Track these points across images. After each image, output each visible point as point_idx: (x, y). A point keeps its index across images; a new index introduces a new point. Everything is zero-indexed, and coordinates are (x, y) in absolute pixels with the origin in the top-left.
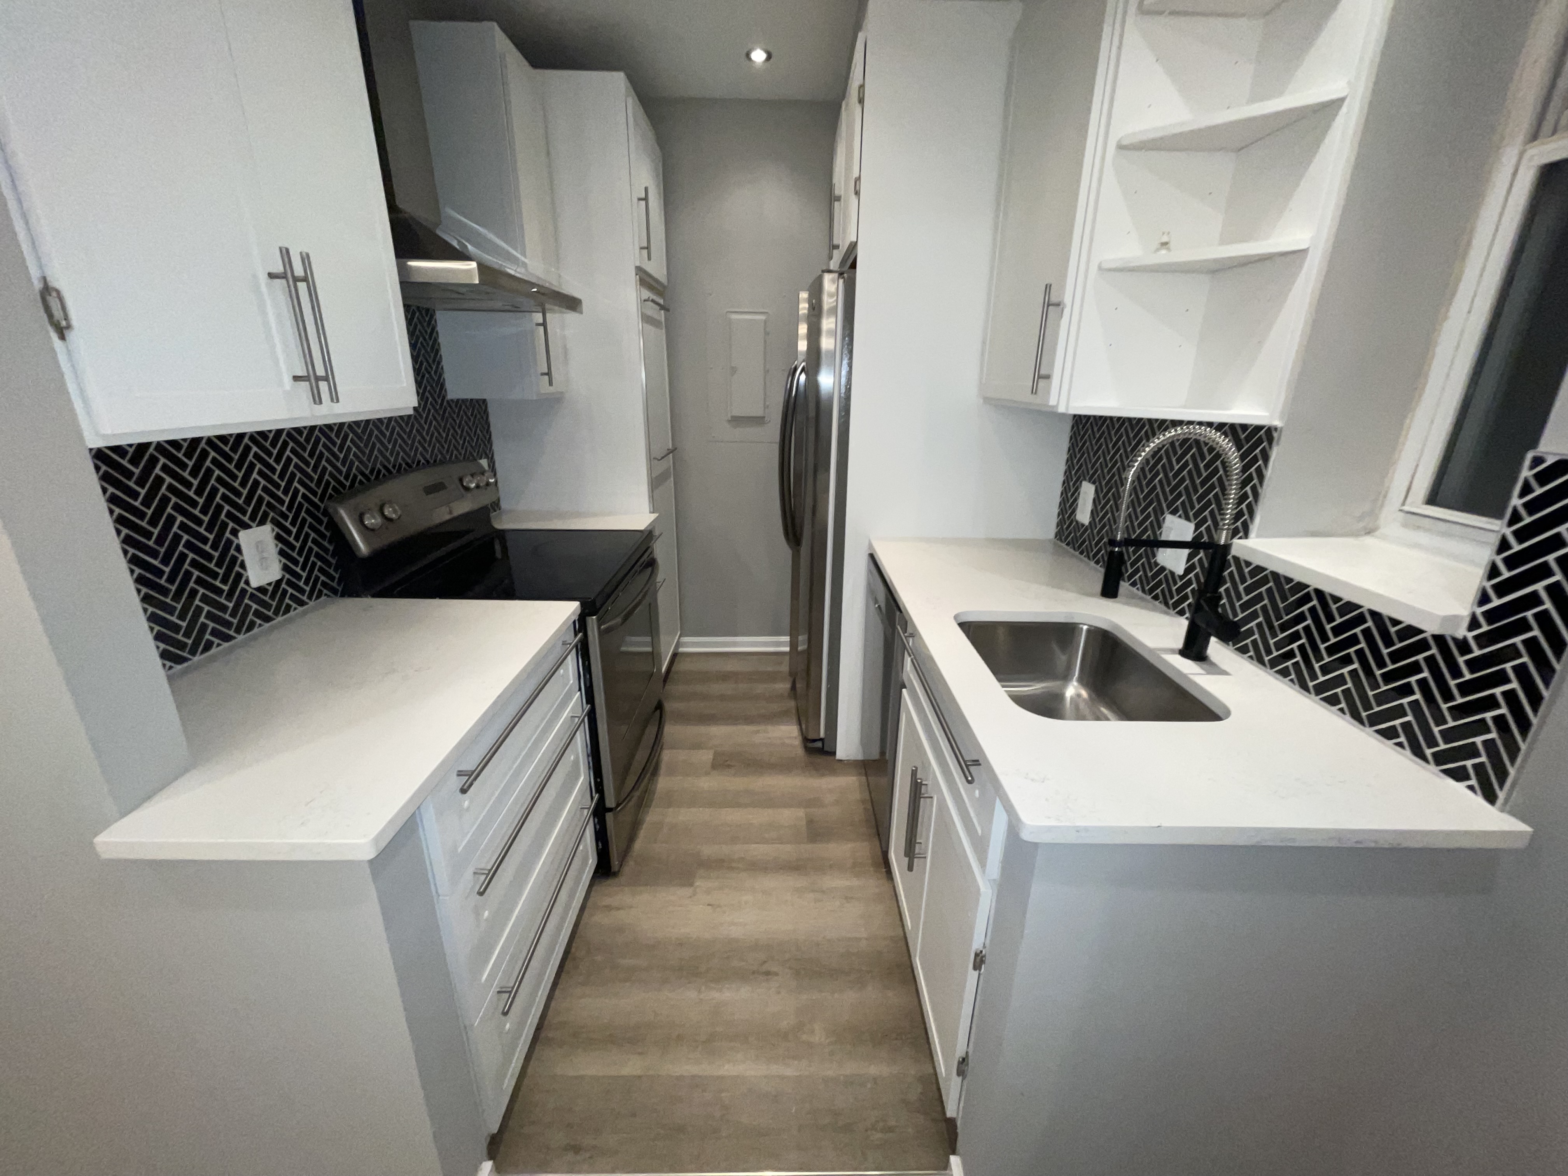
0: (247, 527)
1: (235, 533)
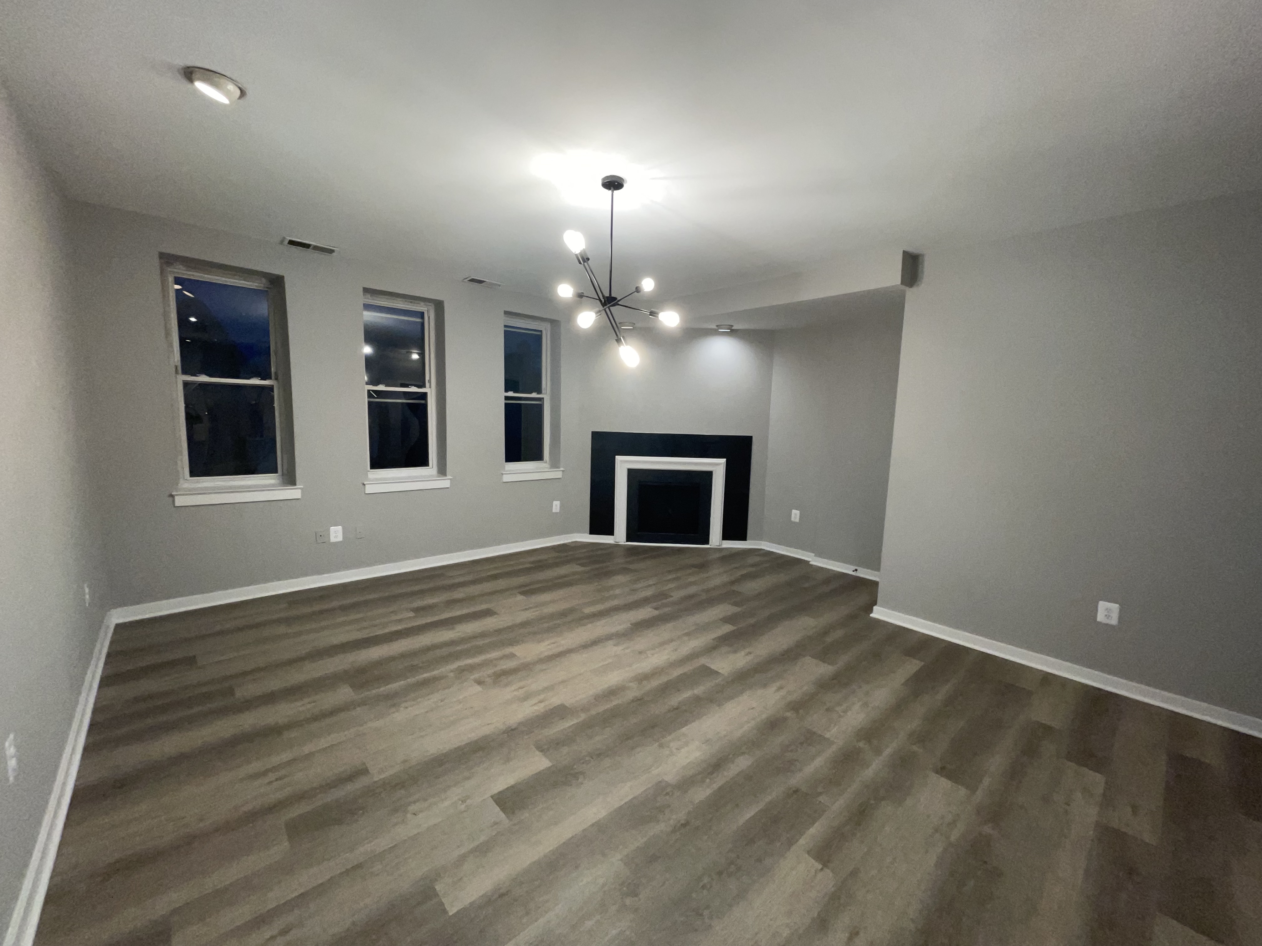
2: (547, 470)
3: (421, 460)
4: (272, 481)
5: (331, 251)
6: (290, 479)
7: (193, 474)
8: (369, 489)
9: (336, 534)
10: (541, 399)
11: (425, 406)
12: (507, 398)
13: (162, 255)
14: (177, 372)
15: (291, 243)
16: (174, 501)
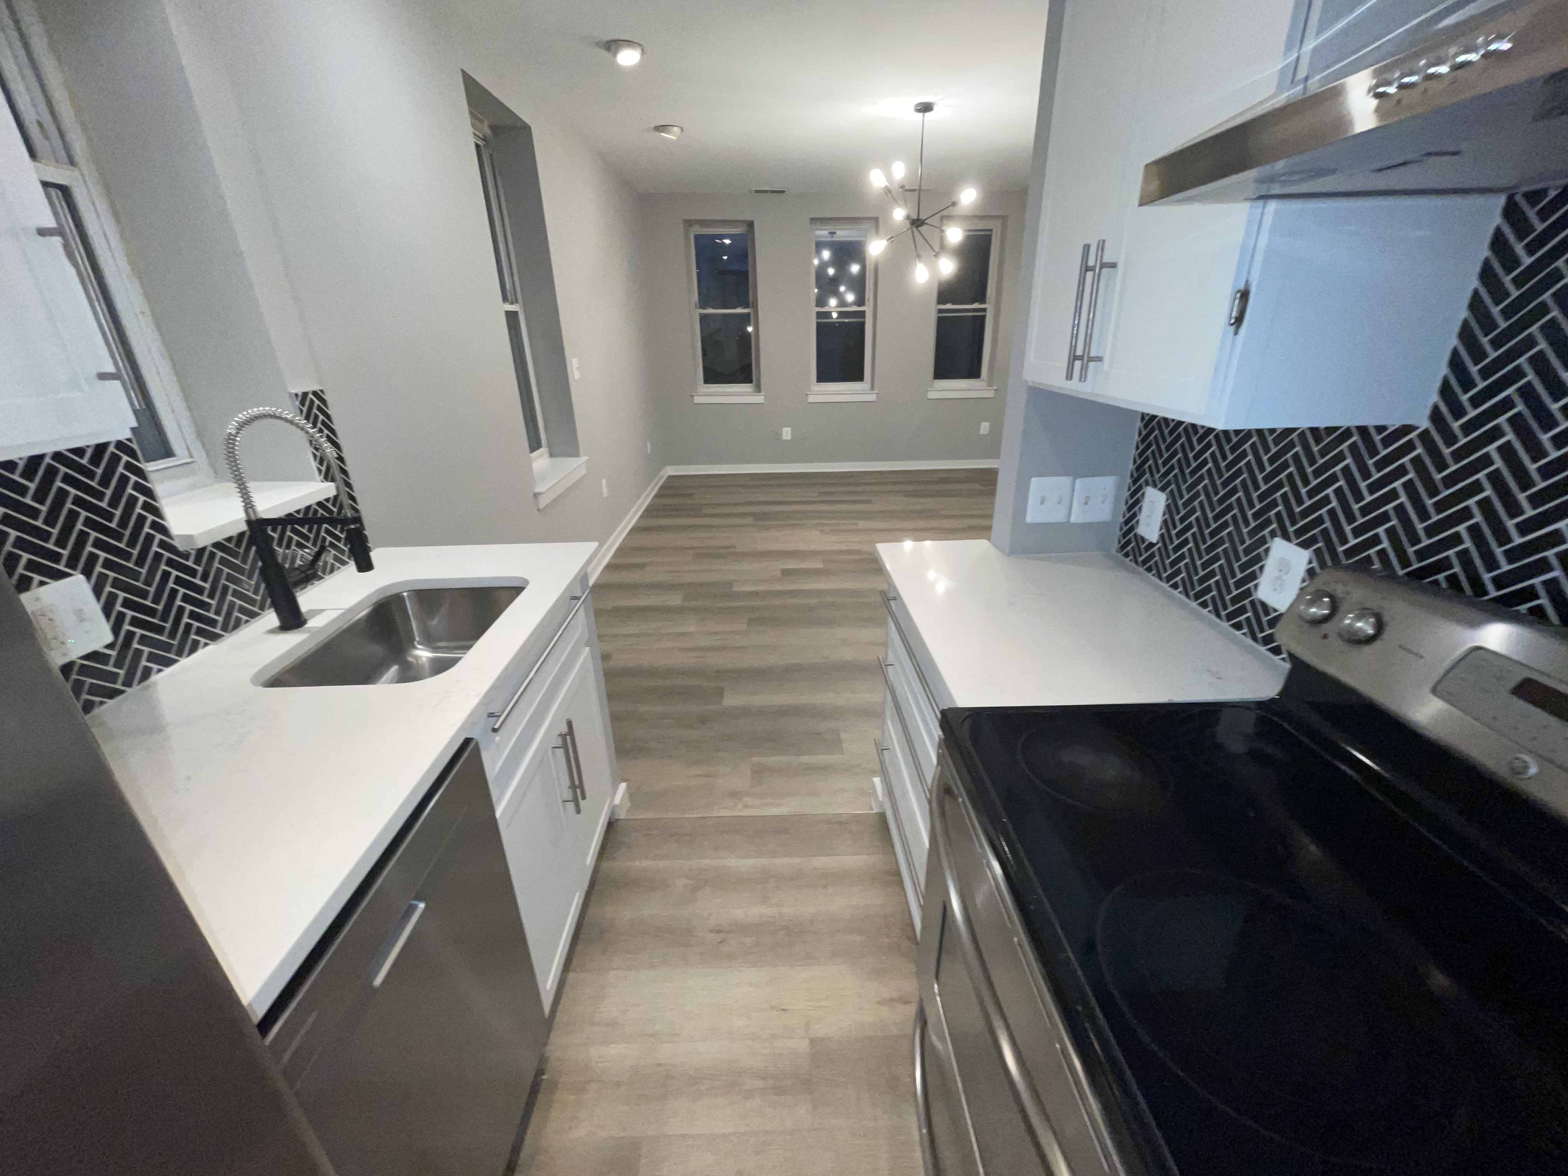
0: (1286, 537)
1: (1273, 534)
2: (983, 388)
3: (858, 376)
4: (749, 390)
5: (784, 192)
6: (758, 389)
7: (706, 381)
8: (811, 399)
9: (787, 434)
10: (984, 310)
11: (863, 325)
12: (940, 311)
13: (686, 221)
14: (696, 308)
15: (756, 191)
16: (693, 400)
